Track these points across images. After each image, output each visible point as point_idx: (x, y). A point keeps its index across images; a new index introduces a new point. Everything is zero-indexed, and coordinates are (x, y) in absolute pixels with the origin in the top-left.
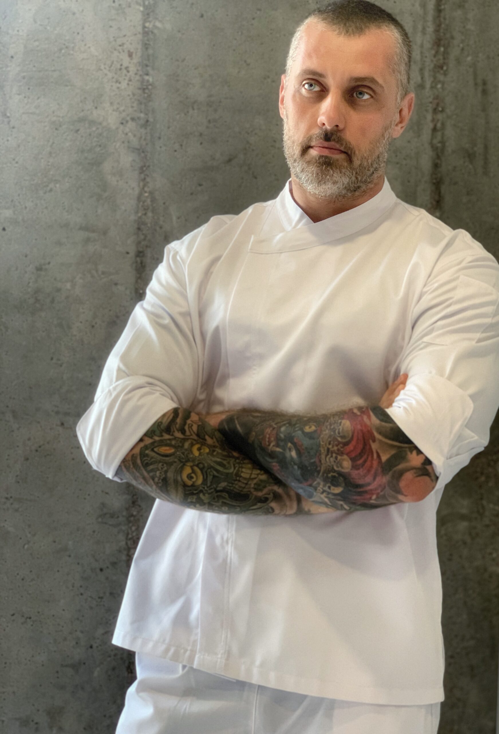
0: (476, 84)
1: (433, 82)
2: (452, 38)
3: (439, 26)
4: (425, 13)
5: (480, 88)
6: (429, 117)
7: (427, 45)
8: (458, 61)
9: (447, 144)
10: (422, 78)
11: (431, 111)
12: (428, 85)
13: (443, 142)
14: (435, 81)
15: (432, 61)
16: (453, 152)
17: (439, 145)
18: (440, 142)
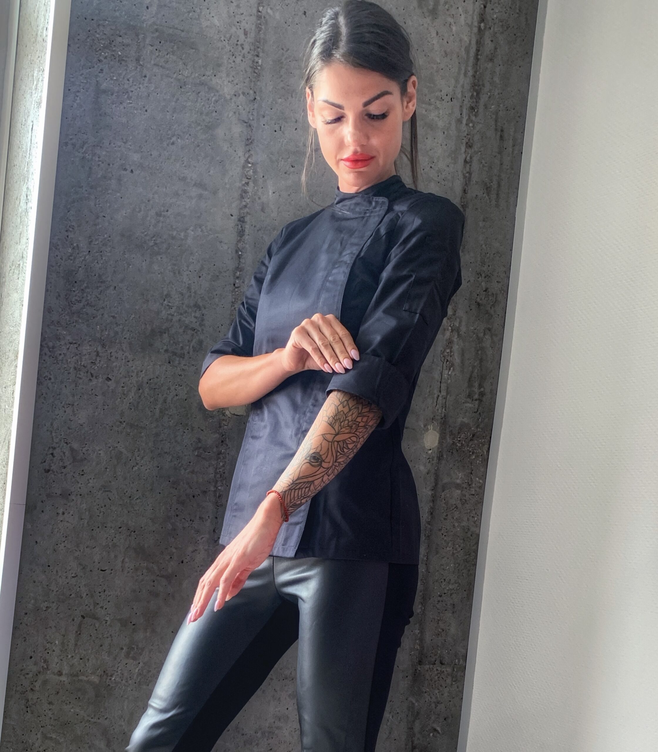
0: (496, 130)
1: (467, 120)
2: (483, 85)
3: (476, 72)
4: (468, 58)
5: (499, 133)
6: (463, 149)
7: (467, 87)
8: (486, 107)
9: (473, 175)
10: (461, 114)
11: (464, 144)
12: (464, 122)
13: (470, 173)
14: (469, 120)
15: (469, 102)
16: (477, 183)
17: (467, 175)
18: (468, 172)
